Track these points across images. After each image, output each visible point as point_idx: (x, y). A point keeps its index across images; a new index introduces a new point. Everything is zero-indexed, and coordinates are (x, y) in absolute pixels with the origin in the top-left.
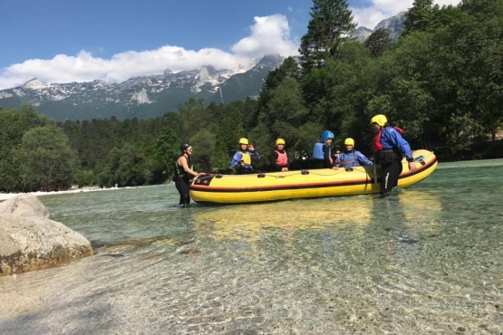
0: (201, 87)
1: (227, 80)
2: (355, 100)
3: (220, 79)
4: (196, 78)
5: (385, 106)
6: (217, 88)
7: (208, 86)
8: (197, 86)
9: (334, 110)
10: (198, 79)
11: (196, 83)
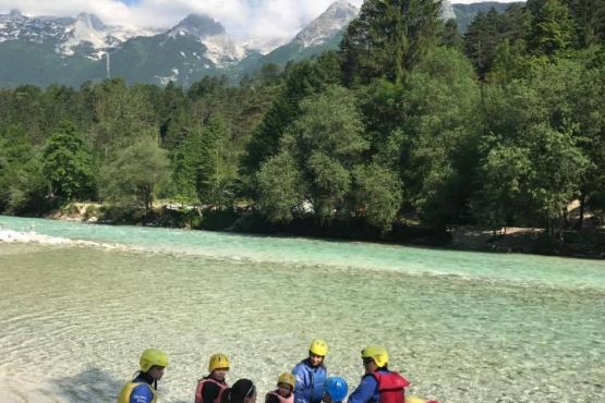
0: (73, 48)
1: (122, 44)
2: (454, 142)
3: (109, 39)
4: (68, 30)
5: (520, 164)
6: (101, 54)
7: (87, 48)
8: (66, 44)
9: (419, 153)
10: (71, 33)
11: (65, 40)
